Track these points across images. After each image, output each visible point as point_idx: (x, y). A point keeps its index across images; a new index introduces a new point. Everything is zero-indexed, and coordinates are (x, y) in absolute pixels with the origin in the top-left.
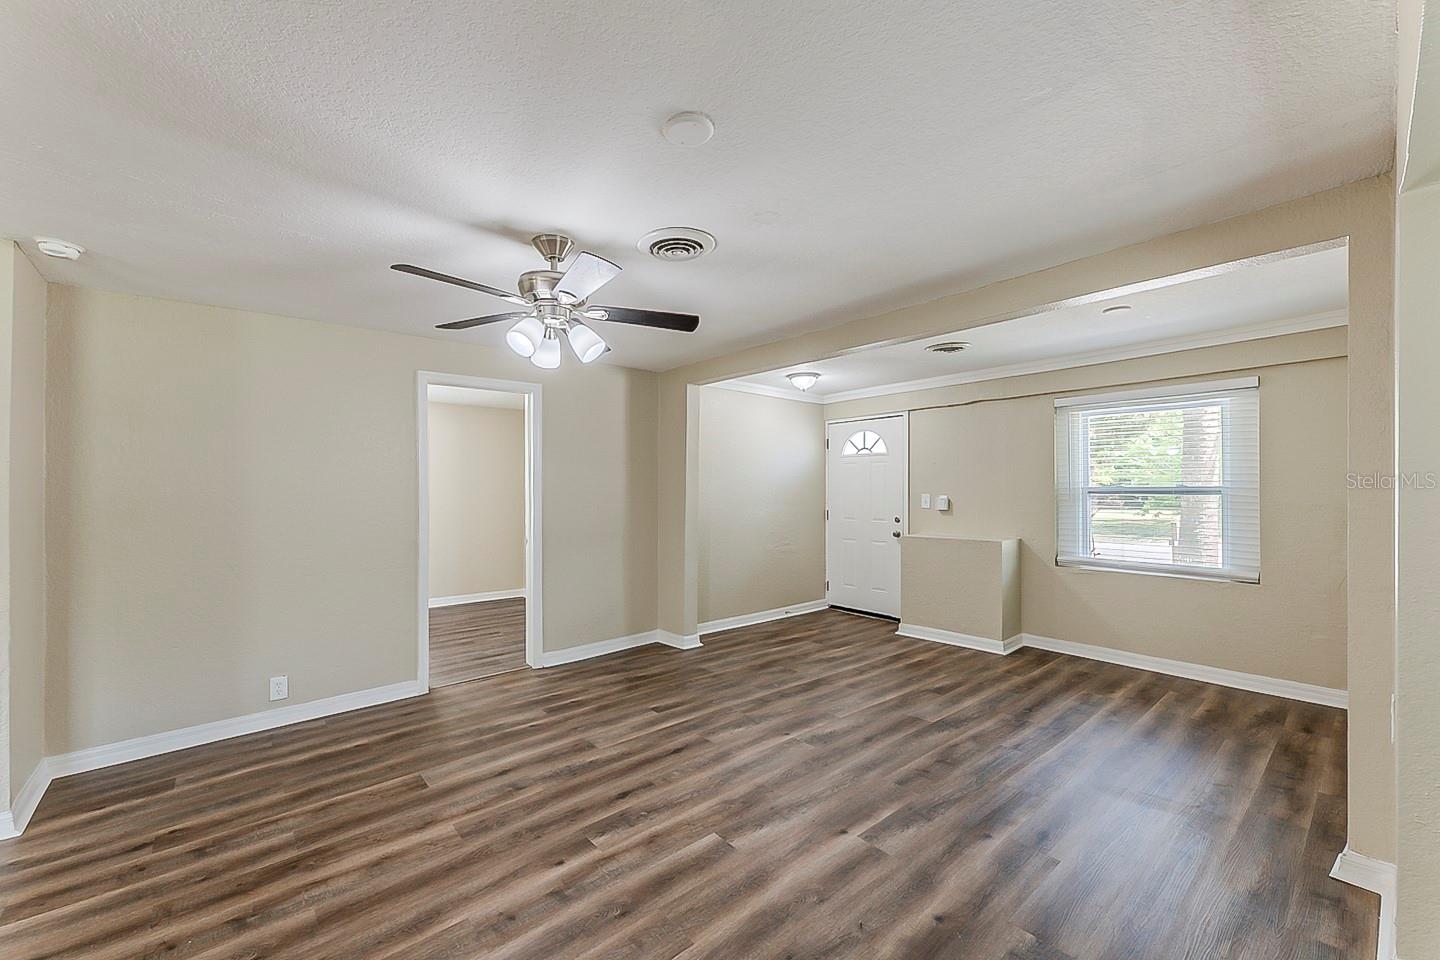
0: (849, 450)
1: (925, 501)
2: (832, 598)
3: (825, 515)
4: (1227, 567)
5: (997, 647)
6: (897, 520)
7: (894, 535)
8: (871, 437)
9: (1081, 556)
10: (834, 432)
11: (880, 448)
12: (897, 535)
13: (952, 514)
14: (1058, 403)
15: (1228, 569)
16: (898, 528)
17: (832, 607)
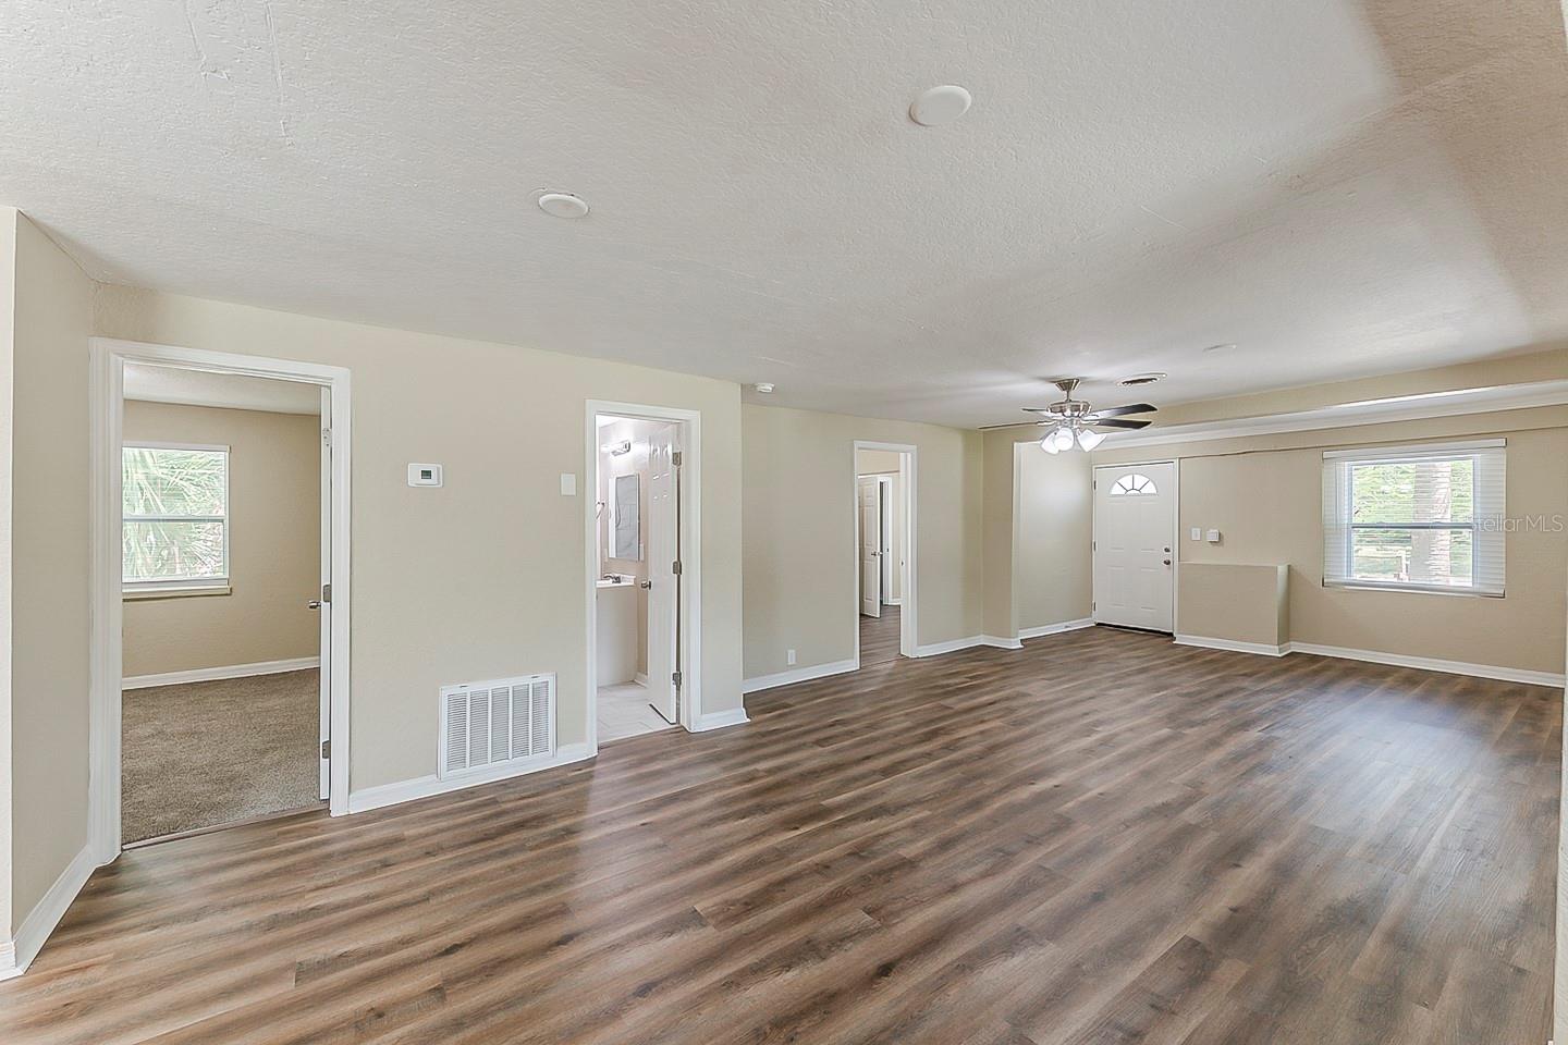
0: (1117, 490)
1: (1196, 533)
2: (1098, 617)
3: (1092, 546)
4: (1477, 586)
5: (1274, 651)
6: (1167, 550)
7: (1165, 562)
8: (1140, 481)
9: (1345, 579)
10: (1101, 475)
11: (1150, 489)
12: (1168, 563)
13: (1222, 545)
14: (1326, 455)
15: (1477, 587)
16: (1168, 556)
17: (1099, 624)
